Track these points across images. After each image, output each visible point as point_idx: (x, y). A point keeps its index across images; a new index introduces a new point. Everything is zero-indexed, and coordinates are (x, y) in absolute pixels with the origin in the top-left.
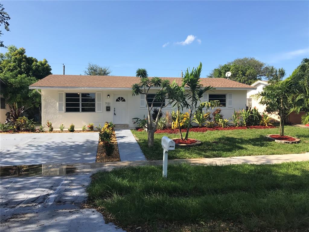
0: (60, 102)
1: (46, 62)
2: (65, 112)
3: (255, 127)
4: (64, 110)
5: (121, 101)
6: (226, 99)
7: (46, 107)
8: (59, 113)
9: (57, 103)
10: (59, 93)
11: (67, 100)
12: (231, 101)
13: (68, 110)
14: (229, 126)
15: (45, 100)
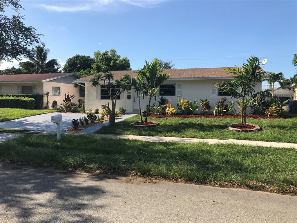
2: (100, 99)
8: (96, 100)
11: (102, 90)
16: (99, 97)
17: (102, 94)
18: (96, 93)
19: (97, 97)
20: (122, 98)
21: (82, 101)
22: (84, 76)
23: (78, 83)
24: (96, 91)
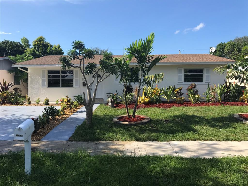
0: (43, 79)
1: (59, 46)
2: (48, 87)
3: (230, 104)
4: (46, 86)
6: (203, 74)
7: (32, 82)
8: (42, 88)
10: (42, 71)
11: (49, 77)
12: (209, 76)
13: (50, 86)
14: (200, 102)
15: (31, 77)
16: (46, 85)
17: (49, 81)
18: (42, 80)
19: (43, 85)
20: (75, 86)
21: (19, 90)
22: (20, 61)
23: (20, 68)
24: (42, 78)
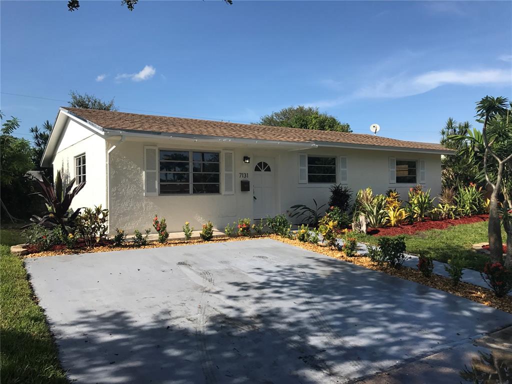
2: (158, 195)
5: (263, 171)
8: (147, 197)
9: (141, 173)
20: (224, 190)
